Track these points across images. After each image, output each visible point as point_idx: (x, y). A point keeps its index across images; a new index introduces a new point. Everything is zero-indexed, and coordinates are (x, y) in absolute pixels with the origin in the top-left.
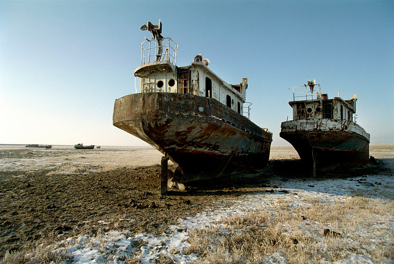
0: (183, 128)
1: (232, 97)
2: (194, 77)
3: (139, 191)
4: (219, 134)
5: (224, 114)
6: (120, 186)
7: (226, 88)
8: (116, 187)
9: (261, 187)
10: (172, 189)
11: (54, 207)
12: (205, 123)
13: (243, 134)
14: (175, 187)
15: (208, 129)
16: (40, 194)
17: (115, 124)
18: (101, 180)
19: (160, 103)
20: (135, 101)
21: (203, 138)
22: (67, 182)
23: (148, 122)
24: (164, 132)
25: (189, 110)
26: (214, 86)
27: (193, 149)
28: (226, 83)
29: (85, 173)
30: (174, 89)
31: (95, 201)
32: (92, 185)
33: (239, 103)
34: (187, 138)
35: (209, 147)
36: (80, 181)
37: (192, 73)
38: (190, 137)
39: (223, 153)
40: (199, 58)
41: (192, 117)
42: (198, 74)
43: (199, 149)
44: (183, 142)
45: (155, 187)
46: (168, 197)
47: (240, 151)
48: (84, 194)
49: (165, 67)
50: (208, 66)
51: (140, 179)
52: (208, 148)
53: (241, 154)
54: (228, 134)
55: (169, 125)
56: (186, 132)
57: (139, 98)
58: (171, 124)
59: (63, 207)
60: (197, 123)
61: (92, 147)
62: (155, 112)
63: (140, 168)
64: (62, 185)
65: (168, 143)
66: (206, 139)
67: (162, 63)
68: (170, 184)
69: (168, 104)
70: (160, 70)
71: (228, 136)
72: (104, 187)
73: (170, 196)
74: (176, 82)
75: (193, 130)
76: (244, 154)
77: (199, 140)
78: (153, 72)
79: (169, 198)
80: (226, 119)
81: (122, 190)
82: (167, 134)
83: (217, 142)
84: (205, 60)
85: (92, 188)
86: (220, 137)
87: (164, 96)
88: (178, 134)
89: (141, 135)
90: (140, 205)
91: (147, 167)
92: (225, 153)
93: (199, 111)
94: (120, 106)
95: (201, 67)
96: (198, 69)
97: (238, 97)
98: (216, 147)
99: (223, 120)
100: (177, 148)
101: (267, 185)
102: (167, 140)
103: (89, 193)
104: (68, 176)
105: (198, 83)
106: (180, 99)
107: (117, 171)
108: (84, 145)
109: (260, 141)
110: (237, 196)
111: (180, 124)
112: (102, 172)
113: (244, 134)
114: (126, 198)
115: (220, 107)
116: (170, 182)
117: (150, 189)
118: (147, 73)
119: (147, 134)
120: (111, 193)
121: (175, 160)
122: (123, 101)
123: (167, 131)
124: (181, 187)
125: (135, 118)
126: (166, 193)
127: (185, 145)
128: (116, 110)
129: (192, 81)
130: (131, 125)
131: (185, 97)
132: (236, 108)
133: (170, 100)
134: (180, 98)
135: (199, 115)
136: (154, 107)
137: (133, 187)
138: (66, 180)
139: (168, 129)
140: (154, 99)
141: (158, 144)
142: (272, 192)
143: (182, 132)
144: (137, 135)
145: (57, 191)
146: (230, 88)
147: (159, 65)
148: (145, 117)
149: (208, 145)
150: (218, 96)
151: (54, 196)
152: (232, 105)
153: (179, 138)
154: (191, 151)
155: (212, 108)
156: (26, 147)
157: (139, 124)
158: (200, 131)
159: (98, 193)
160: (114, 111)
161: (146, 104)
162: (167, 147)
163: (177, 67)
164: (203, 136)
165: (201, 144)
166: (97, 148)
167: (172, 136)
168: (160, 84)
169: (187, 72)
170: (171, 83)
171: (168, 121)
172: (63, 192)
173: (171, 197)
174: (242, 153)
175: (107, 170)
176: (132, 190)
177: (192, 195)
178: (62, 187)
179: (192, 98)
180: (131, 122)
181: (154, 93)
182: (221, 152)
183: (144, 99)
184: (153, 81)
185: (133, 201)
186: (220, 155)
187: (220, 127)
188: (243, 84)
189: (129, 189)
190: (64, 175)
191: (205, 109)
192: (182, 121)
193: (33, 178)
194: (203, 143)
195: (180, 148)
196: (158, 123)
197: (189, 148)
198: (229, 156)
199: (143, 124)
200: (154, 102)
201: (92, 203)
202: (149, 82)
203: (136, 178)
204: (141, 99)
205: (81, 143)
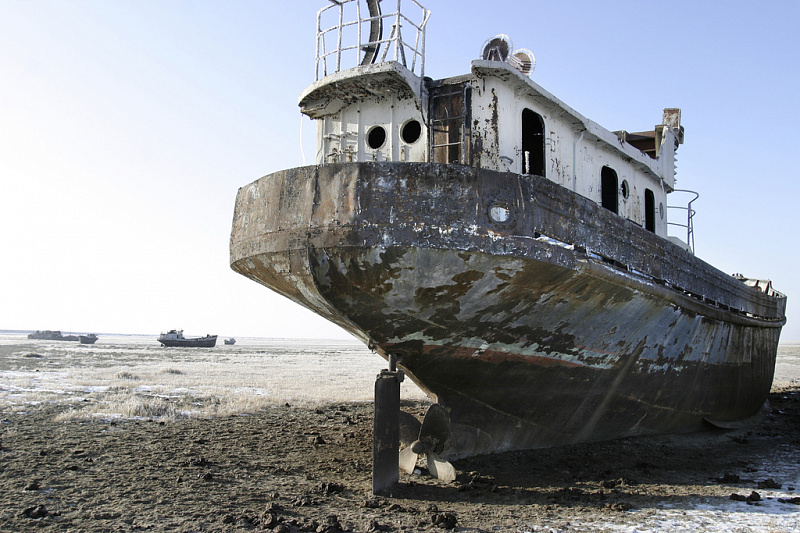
0: (439, 278)
1: (623, 172)
2: (480, 109)
3: (309, 478)
4: (569, 297)
5: (581, 230)
6: (253, 463)
7: (597, 141)
8: (241, 463)
9: (719, 482)
10: (413, 479)
11: (42, 513)
12: (513, 258)
13: (658, 299)
14: (425, 471)
15: (524, 279)
16: (21, 473)
17: (237, 266)
18: (200, 442)
19: (365, 196)
20: (290, 192)
21: (515, 310)
22: (102, 442)
23: (326, 257)
24: (380, 291)
25: (458, 217)
26: (554, 137)
27: (484, 347)
28: (597, 127)
29: (163, 419)
30: (418, 152)
31: (164, 503)
32: (171, 456)
33: (649, 195)
34: (457, 311)
35: (539, 342)
36: (142, 440)
37: (475, 97)
38: (468, 305)
39: (590, 360)
40: (498, 48)
41: (467, 238)
42: (495, 99)
43: (505, 349)
44: (446, 322)
45: (361, 469)
46: (394, 502)
47: (649, 358)
48: (139, 479)
49: (390, 82)
50: (530, 74)
51: (321, 441)
52: (535, 345)
53: (657, 368)
54: (600, 297)
55: (393, 266)
56: (451, 288)
57: (302, 182)
58: (401, 263)
59: (67, 516)
60: (484, 259)
61: (208, 342)
62: (348, 225)
63: (332, 408)
64: (86, 451)
65: (396, 325)
66: (526, 312)
67: (377, 71)
68: (409, 461)
69: (390, 198)
70: (375, 91)
71: (603, 302)
72: (203, 463)
73: (399, 498)
74: (424, 129)
75: (475, 283)
76: (666, 366)
77: (500, 317)
78: (355, 99)
79: (395, 507)
80: (592, 245)
81: (258, 473)
82: (390, 297)
83: (566, 325)
84: (519, 55)
85: (168, 465)
86: (572, 307)
87: (378, 173)
88: (426, 295)
89: (310, 300)
90: (295, 522)
91: (355, 406)
92: (597, 361)
93: (490, 221)
94: (249, 210)
95: (505, 76)
96: (492, 84)
97: (646, 171)
98: (563, 343)
99: (581, 251)
100: (428, 341)
101: (743, 476)
102: (392, 316)
103: (155, 479)
104: (113, 424)
105: (496, 129)
106: (430, 181)
107: (259, 414)
108: (188, 335)
109: (728, 322)
110: (626, 508)
111: (427, 263)
112: (215, 416)
113: (661, 297)
114: (259, 499)
115: (567, 205)
116: (409, 456)
117: (345, 474)
118: (335, 105)
119: (326, 296)
120: (219, 481)
121: (423, 381)
122: (256, 195)
123: (389, 287)
124: (445, 471)
125: (292, 243)
126: (393, 489)
127: (453, 334)
128: (238, 222)
129: (476, 123)
130: (278, 268)
131: (444, 175)
132: (636, 211)
133: (398, 186)
134: (427, 178)
135: (491, 234)
136: (348, 210)
137: (295, 465)
138: (103, 436)
139: (392, 281)
140: (347, 185)
141: (364, 328)
142: (754, 500)
143: (440, 289)
144: (298, 297)
145: (67, 469)
146: (615, 142)
147: (368, 75)
148: (318, 243)
149: (532, 335)
150: (569, 171)
151: (53, 482)
152: (621, 198)
153: (432, 310)
154: (476, 354)
155: (538, 211)
156: (30, 337)
157: (302, 264)
158: (501, 287)
159: (180, 480)
160: (234, 226)
161: (323, 201)
162: (396, 340)
163: (427, 80)
164: (514, 305)
165: (509, 330)
166: (227, 343)
167: (408, 303)
168: (377, 137)
169: (458, 96)
170: (411, 132)
171: (391, 255)
172: (84, 471)
173: (405, 503)
174: (660, 362)
175: (230, 411)
176: (287, 473)
177: (474, 499)
178: (84, 456)
179: (469, 179)
180: (278, 258)
181: (346, 165)
182: (581, 358)
183: (316, 186)
184: (353, 128)
185: (276, 510)
186: (578, 369)
187: (569, 271)
188: (665, 129)
189: (279, 472)
190: (103, 421)
191: (513, 213)
192: (434, 255)
193: (16, 426)
194: (514, 325)
195: (439, 343)
196: (360, 261)
197: (469, 343)
198: (613, 373)
199: (314, 264)
200: (347, 195)
201: (153, 508)
202: (341, 133)
203: (310, 438)
204: (308, 186)
205: (178, 330)
